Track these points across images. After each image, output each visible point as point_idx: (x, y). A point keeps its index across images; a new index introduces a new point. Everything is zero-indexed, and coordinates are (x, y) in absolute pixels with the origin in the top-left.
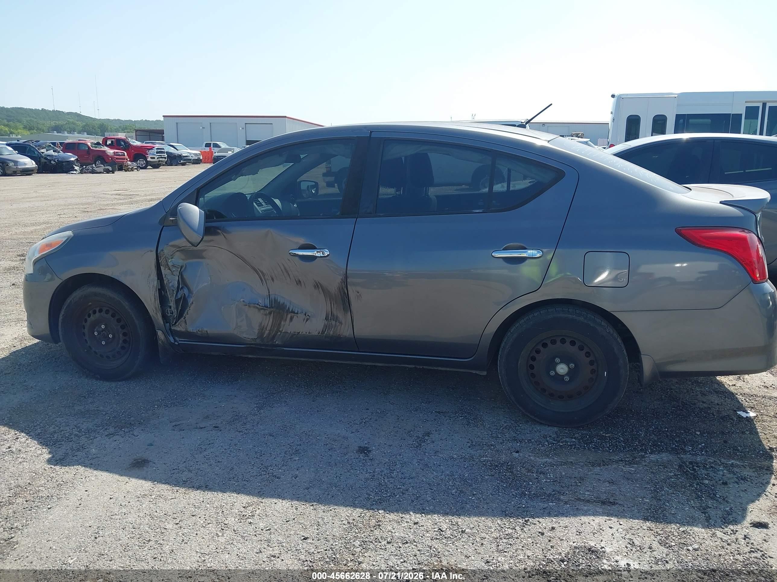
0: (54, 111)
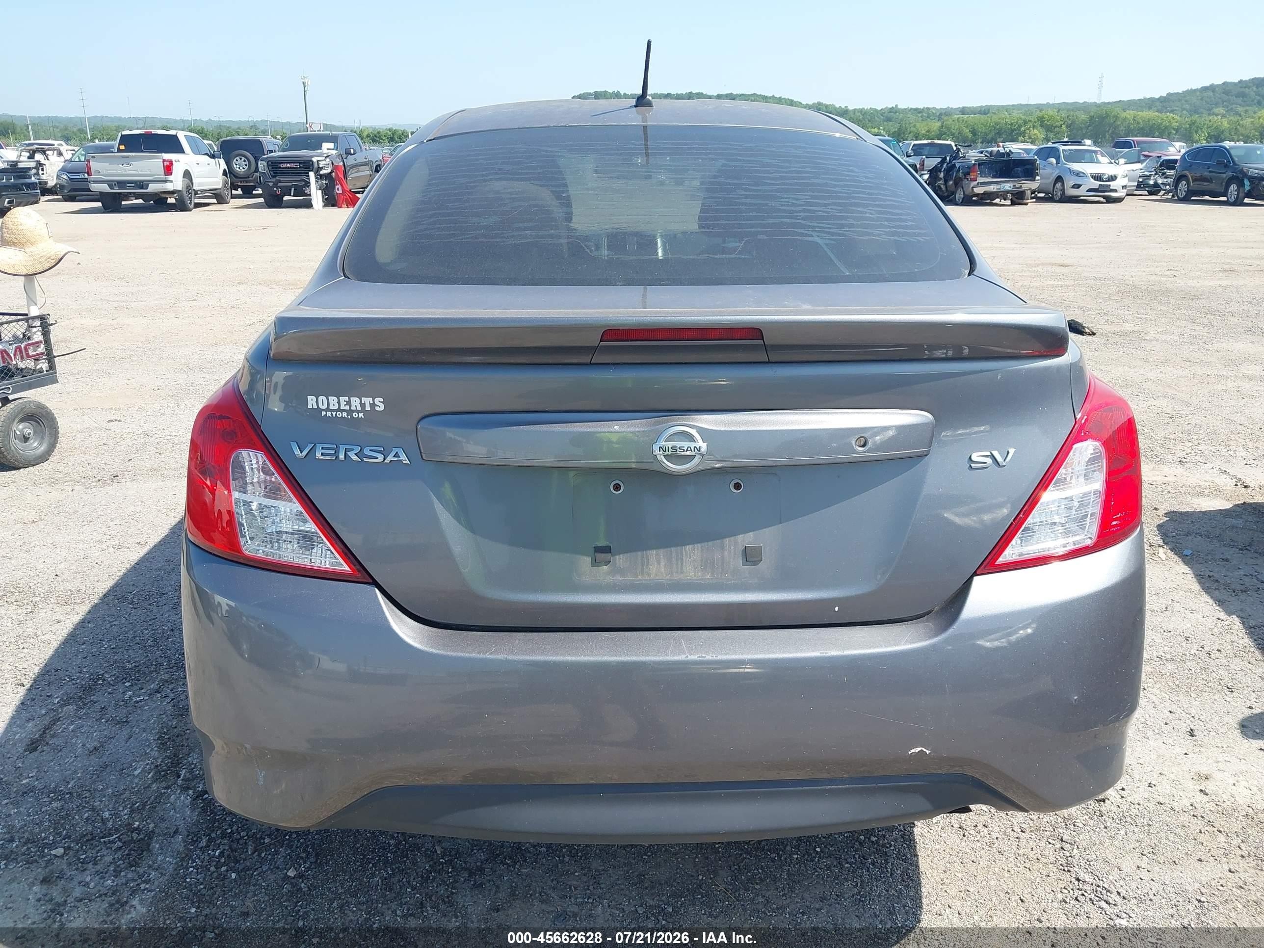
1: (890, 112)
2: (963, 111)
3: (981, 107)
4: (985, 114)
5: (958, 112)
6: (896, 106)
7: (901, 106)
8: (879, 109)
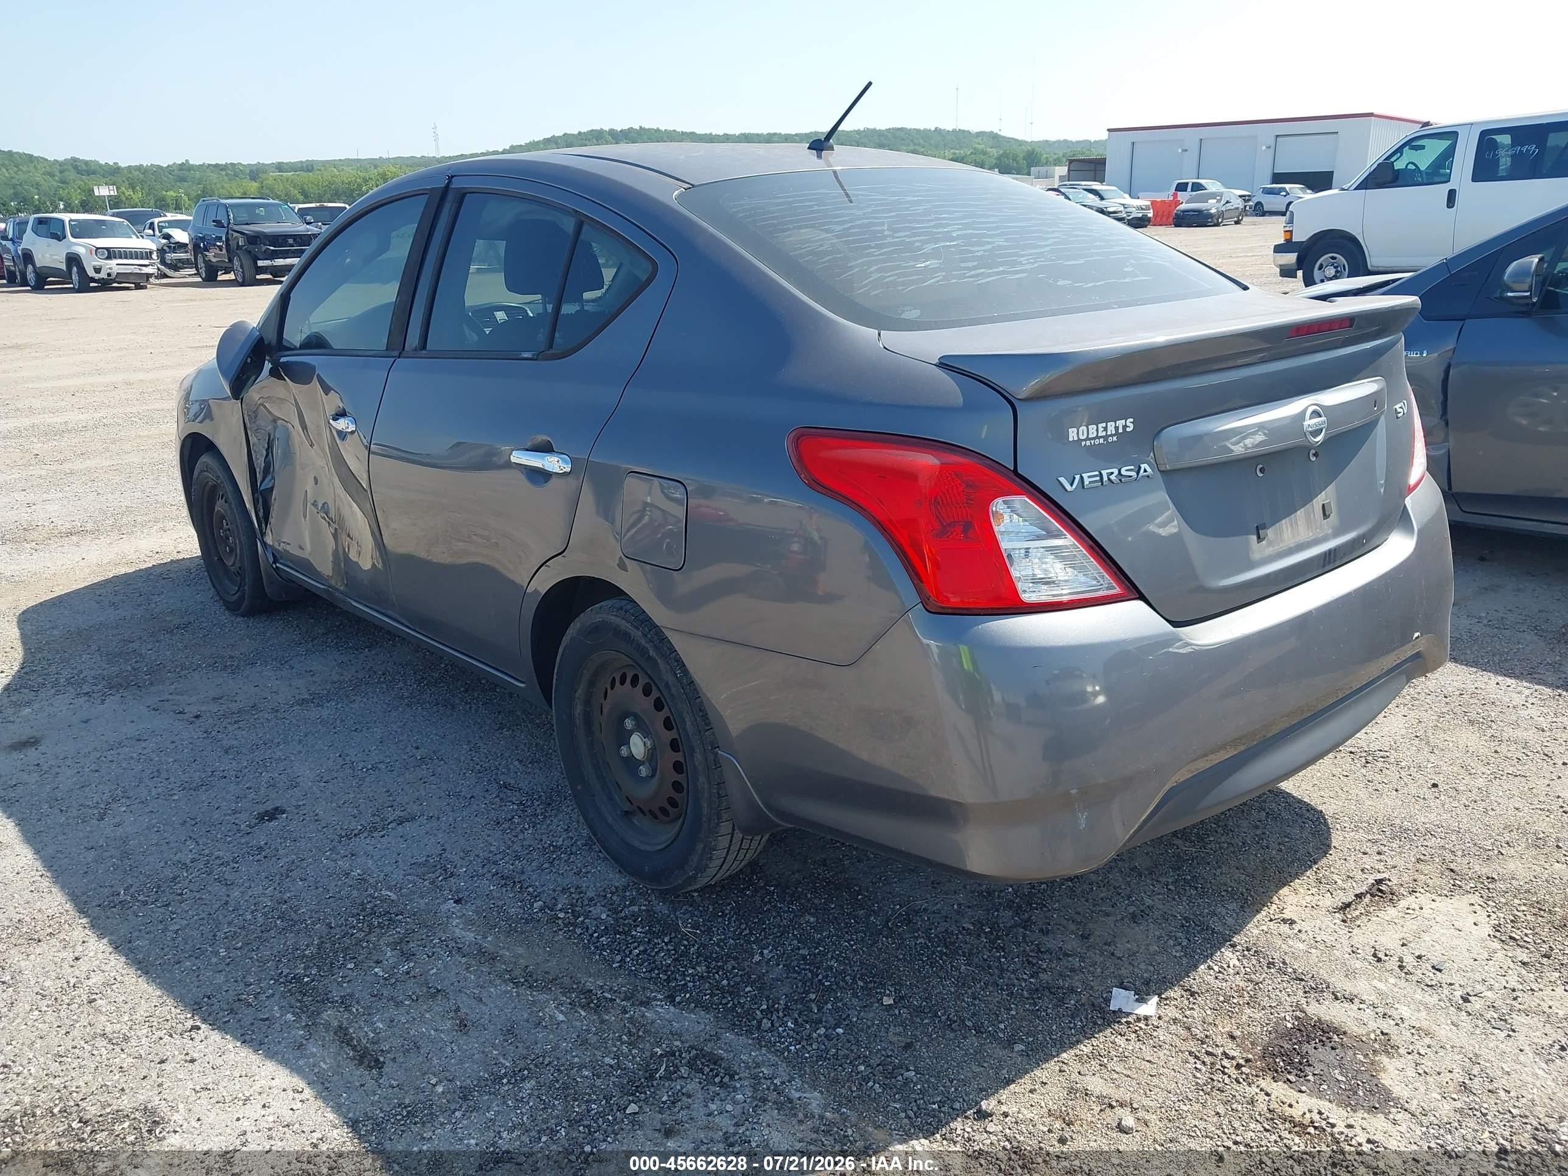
0: (954, 131)
1: (181, 170)
2: (280, 167)
3: (301, 162)
4: (308, 171)
5: (274, 169)
6: (187, 161)
7: (195, 161)
8: (165, 165)
